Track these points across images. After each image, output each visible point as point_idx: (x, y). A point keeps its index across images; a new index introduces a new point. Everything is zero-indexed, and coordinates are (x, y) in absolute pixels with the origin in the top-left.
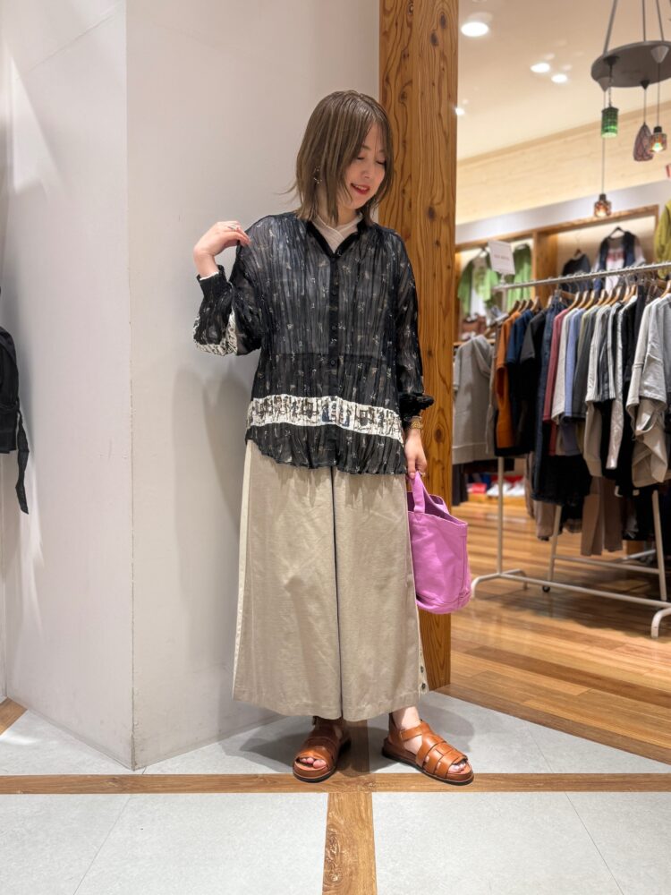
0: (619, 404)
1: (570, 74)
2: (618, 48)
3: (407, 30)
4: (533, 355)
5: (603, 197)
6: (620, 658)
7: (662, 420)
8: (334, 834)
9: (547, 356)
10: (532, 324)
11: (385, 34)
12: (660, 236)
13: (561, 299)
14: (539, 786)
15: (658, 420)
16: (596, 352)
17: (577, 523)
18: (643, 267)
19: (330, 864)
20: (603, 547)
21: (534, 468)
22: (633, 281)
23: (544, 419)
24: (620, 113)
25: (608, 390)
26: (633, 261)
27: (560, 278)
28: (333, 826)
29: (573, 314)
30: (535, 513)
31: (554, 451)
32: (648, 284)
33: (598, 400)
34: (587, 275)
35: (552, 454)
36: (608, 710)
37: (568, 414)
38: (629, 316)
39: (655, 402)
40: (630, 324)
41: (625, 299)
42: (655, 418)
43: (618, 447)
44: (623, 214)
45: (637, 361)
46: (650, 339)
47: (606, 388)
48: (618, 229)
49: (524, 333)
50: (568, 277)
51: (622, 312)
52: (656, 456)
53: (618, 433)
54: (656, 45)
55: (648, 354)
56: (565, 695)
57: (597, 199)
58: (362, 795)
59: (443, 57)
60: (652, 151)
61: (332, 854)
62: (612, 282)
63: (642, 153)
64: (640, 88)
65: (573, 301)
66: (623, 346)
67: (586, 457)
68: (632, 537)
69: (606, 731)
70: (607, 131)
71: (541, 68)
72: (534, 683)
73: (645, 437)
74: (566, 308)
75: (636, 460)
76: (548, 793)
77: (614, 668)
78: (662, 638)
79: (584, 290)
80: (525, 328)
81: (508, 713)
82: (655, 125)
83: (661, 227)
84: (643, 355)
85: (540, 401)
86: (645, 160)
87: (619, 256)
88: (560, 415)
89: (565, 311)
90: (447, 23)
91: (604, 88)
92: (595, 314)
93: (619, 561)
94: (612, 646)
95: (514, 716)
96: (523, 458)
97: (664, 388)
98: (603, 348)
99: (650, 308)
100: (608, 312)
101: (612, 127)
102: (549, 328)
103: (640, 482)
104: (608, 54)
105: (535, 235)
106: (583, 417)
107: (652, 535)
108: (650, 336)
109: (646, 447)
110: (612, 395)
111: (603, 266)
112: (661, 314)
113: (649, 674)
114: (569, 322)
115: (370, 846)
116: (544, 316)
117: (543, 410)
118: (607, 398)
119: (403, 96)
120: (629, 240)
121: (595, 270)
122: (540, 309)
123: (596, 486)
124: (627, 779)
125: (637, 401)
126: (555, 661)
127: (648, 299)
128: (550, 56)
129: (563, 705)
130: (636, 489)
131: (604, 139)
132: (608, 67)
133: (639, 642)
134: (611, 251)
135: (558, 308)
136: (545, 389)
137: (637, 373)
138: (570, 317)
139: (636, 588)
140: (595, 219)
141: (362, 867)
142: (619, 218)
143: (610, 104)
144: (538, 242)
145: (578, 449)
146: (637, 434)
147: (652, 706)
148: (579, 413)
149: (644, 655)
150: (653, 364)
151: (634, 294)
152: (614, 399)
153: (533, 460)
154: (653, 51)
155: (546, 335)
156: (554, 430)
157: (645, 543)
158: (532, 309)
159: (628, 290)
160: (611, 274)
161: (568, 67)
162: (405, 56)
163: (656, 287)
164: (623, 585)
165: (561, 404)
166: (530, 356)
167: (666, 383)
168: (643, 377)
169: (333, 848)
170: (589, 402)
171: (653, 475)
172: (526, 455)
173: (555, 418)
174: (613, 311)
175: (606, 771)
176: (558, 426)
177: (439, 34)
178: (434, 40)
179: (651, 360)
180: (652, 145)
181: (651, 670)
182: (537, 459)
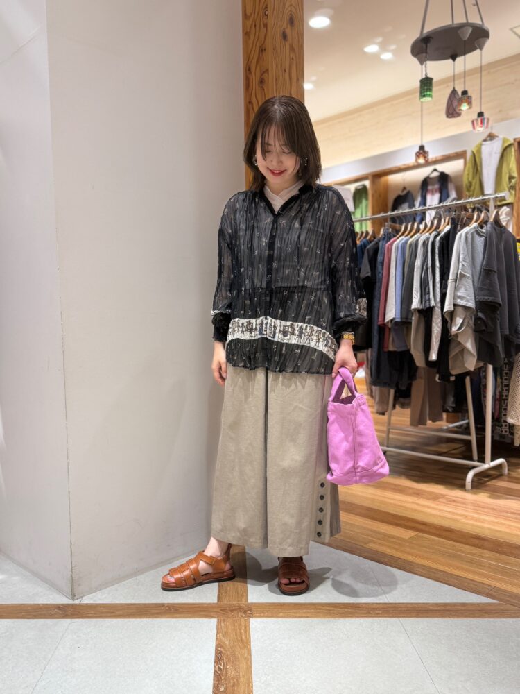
0: (438, 310)
1: (394, 52)
2: (432, 30)
3: (263, 30)
4: (369, 274)
5: (422, 148)
6: (442, 507)
7: (472, 322)
8: (221, 653)
9: (380, 275)
10: (368, 250)
11: (246, 34)
12: (468, 174)
13: (390, 230)
14: (379, 614)
15: (469, 323)
16: (419, 270)
17: (407, 401)
18: (454, 202)
19: (218, 676)
20: (428, 418)
21: (372, 361)
22: (447, 213)
23: (379, 323)
24: (434, 81)
25: (429, 300)
26: (448, 196)
27: (390, 213)
28: (221, 647)
29: (400, 241)
30: (374, 394)
31: (388, 347)
32: (459, 216)
33: (421, 307)
34: (411, 210)
35: (386, 350)
36: (431, 550)
37: (398, 319)
38: (445, 242)
39: (466, 308)
40: (445, 248)
41: (440, 229)
42: (466, 321)
43: (438, 344)
44: (439, 158)
45: (451, 277)
46: (461, 260)
47: (427, 298)
48: (435, 170)
49: (362, 257)
50: (396, 212)
51: (438, 238)
52: (468, 351)
53: (437, 334)
54: (462, 26)
55: (460, 271)
56: (398, 538)
57: (417, 149)
58: (243, 620)
59: (292, 49)
60: (461, 110)
61: (220, 669)
62: (430, 215)
63: (452, 112)
64: (450, 61)
65: (400, 230)
66: (440, 265)
67: (412, 352)
68: (450, 410)
69: (431, 568)
70: (424, 96)
71: (372, 49)
72: (375, 529)
73: (459, 336)
74: (394, 236)
75: (452, 353)
76: (385, 619)
77: (437, 516)
78: (474, 490)
79: (409, 222)
80: (363, 253)
81: (354, 554)
82: (463, 89)
83: (469, 168)
84: (455, 272)
85: (376, 310)
86: (455, 117)
87: (436, 191)
88: (392, 320)
89: (395, 238)
90: (295, 21)
91: (422, 62)
92: (417, 241)
93: (441, 430)
94: (435, 497)
95: (360, 556)
96: (363, 352)
97: (473, 298)
98: (425, 268)
99: (461, 235)
100: (428, 239)
101: (428, 93)
102: (381, 253)
103: (455, 371)
104: (424, 36)
105: (370, 177)
106: (409, 321)
107: (465, 408)
108: (461, 257)
109: (460, 343)
110: (432, 304)
111: (424, 203)
112: (470, 239)
113: (464, 520)
114: (397, 248)
115: (248, 662)
116: (377, 243)
117: (378, 316)
118: (428, 306)
119: (262, 82)
120: (444, 178)
121: (417, 207)
122: (375, 238)
123: (421, 373)
124: (448, 608)
125: (452, 308)
126: (391, 510)
127: (459, 228)
128: (380, 40)
129: (397, 547)
130: (453, 375)
131: (422, 102)
132: (424, 46)
133: (456, 493)
134: (430, 188)
135: (388, 237)
136: (379, 300)
137: (451, 286)
138: (398, 244)
139: (454, 449)
140: (416, 164)
141: (242, 679)
142: (436, 162)
143: (426, 75)
144: (373, 183)
145: (406, 346)
146: (453, 334)
147: (467, 547)
148: (407, 318)
149: (459, 505)
150: (464, 278)
151: (448, 224)
152: (434, 307)
153: (371, 355)
154: (459, 32)
155: (379, 258)
156: (387, 330)
157: (460, 414)
158: (368, 238)
159: (443, 220)
160: (429, 209)
161: (393, 47)
162: (262, 50)
163: (465, 218)
164: (444, 448)
165: (392, 312)
166: (367, 275)
167: (474, 293)
168: (456, 289)
169: (221, 664)
170: (415, 310)
171: (466, 365)
172: (366, 351)
173: (388, 322)
174: (432, 239)
175: (431, 601)
176: (390, 329)
177: (288, 31)
178: (285, 37)
179: (462, 276)
180: (460, 105)
181: (466, 517)
182: (375, 355)
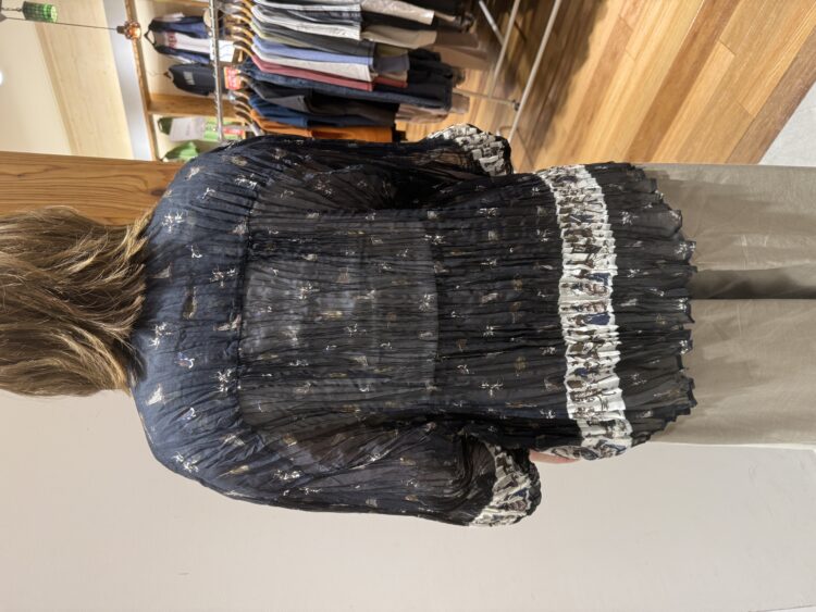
0: (366, 3)
4: (301, 97)
5: (120, 31)
9: (304, 82)
10: (267, 97)
23: (371, 90)
25: (350, 12)
31: (402, 82)
37: (371, 61)
43: (412, 7)
47: (348, 15)
48: (146, 35)
49: (275, 106)
53: (398, 6)
67: (415, 46)
74: (250, 59)
80: (271, 105)
85: (351, 92)
89: (253, 59)
92: (262, 24)
102: (273, 78)
105: (150, 113)
106: (374, 45)
110: (356, 9)
114: (268, 55)
116: (258, 84)
118: (359, 15)
120: (157, 26)
122: (249, 88)
134: (167, 44)
135: (250, 67)
136: (338, 86)
144: (157, 110)
145: (404, 54)
148: (369, 49)
152: (361, 7)
155: (280, 81)
156: (381, 80)
158: (247, 97)
165: (358, 69)
166: (303, 101)
170: (361, 36)
173: (371, 77)
176: (379, 75)
